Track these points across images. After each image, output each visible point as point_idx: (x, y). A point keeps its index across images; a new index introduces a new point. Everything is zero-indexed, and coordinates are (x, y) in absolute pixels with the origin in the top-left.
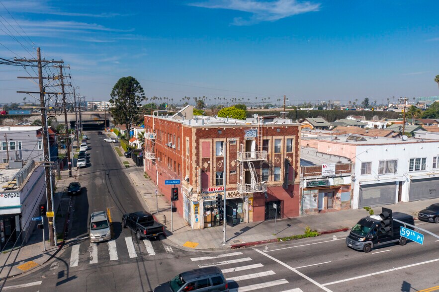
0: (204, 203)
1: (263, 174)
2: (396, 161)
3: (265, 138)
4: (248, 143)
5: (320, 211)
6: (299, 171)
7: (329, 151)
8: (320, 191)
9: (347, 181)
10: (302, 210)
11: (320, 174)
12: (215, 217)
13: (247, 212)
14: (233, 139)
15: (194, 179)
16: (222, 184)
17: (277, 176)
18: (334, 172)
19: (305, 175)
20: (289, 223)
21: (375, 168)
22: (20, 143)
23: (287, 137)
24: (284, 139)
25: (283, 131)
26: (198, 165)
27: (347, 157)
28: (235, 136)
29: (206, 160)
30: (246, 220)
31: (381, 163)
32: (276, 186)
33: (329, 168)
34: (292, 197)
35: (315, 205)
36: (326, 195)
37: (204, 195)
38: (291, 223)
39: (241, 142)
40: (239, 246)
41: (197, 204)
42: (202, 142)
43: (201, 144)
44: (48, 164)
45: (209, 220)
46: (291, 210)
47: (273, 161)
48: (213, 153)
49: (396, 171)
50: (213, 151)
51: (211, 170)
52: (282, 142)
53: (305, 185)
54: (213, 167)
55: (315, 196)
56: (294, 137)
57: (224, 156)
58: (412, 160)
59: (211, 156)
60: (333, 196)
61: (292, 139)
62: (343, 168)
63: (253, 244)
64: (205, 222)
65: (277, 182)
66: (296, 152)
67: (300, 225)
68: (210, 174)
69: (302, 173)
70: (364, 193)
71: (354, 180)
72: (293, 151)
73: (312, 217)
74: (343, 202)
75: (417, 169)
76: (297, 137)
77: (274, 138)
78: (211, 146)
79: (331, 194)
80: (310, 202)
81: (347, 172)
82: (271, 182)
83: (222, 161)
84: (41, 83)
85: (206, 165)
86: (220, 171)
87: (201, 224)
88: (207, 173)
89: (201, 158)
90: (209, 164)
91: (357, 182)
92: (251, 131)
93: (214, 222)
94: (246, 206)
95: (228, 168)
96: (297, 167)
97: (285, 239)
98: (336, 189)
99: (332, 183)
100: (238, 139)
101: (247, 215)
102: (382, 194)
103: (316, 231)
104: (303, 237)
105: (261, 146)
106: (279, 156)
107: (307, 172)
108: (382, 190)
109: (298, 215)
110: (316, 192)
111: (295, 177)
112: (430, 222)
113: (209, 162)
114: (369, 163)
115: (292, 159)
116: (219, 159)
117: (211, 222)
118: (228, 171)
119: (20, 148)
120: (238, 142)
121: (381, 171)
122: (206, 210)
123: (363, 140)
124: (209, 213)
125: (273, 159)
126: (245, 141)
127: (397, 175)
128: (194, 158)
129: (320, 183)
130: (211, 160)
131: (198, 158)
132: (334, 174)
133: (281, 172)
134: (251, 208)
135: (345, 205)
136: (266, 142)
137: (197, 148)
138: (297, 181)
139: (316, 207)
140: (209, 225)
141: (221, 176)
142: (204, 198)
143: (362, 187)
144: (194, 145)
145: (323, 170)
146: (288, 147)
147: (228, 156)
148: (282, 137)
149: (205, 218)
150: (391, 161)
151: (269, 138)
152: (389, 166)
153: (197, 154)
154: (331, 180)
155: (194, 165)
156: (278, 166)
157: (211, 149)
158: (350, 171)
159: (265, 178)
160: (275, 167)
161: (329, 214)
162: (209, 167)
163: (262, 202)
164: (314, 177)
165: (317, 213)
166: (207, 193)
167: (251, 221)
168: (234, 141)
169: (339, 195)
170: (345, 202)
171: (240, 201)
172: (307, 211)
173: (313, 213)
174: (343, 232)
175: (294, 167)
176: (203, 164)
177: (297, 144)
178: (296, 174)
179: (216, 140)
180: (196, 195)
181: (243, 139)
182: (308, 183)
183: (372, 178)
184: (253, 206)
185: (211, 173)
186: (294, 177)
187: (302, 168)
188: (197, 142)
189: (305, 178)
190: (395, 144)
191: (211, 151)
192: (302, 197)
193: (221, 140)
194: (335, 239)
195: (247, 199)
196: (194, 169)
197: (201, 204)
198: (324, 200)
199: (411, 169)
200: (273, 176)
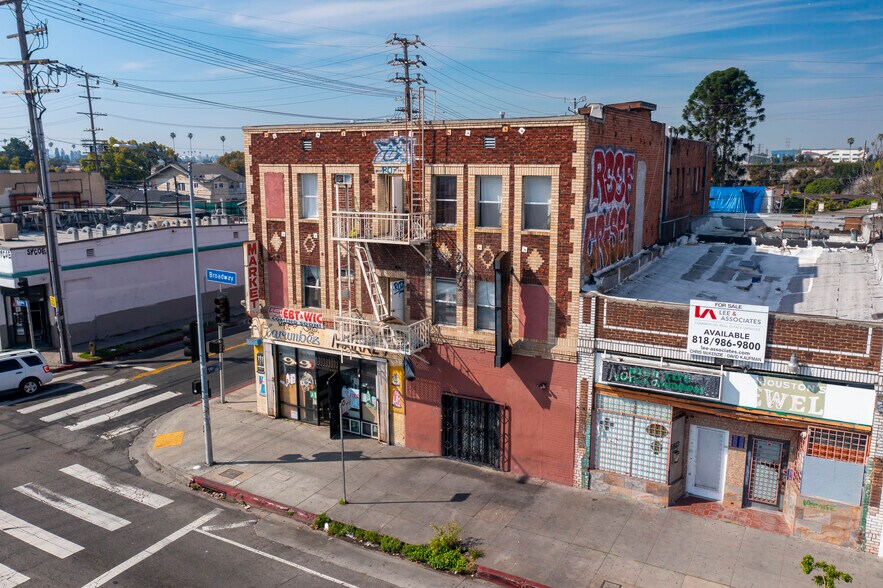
1: (437, 296)
3: (440, 169)
6: (575, 308)
8: (684, 416)
10: (587, 468)
12: (309, 396)
14: (341, 169)
16: (317, 304)
18: (757, 346)
19: (600, 333)
23: (523, 170)
24: (512, 178)
25: (507, 144)
28: (347, 160)
29: (276, 226)
30: (381, 431)
32: (478, 349)
33: (730, 328)
35: (653, 469)
36: (736, 443)
40: (210, 488)
42: (266, 174)
43: (262, 178)
45: (291, 398)
46: (540, 453)
47: (471, 258)
48: (291, 208)
50: (291, 201)
51: (289, 258)
54: (293, 251)
55: (655, 430)
56: (553, 171)
57: (320, 220)
59: (288, 215)
62: (825, 339)
64: (281, 403)
65: (484, 336)
66: (564, 233)
68: (287, 270)
69: (586, 320)
72: (552, 228)
74: (810, 503)
77: (474, 170)
78: (287, 187)
79: (771, 448)
80: (631, 446)
81: (842, 363)
82: (463, 330)
83: (315, 235)
85: (276, 242)
86: (311, 265)
87: (269, 401)
88: (280, 264)
89: (264, 219)
90: (283, 239)
92: (395, 143)
94: (380, 389)
96: (564, 296)
97: (342, 530)
98: (783, 431)
100: (355, 169)
106: (492, 240)
107: (613, 320)
109: (566, 480)
110: (662, 414)
111: (558, 333)
113: (283, 234)
115: (546, 260)
116: (308, 228)
117: (299, 407)
120: (357, 178)
122: (283, 368)
124: (291, 379)
125: (471, 248)
126: (376, 178)
128: (251, 217)
129: (672, 380)
130: (288, 227)
131: (258, 219)
132: (760, 354)
134: (399, 400)
135: (824, 517)
136: (444, 185)
137: (256, 190)
138: (562, 347)
139: (660, 476)
140: (293, 414)
142: (276, 334)
144: (249, 180)
145: (696, 326)
147: (330, 220)
149: (280, 390)
151: (455, 170)
153: (257, 208)
154: (737, 380)
155: (252, 237)
156: (487, 277)
157: (287, 196)
158: (869, 363)
160: (479, 279)
162: (283, 246)
164: (649, 350)
165: (657, 503)
166: (282, 323)
167: (400, 441)
168: (347, 176)
170: (826, 507)
172: (610, 479)
173: (634, 496)
175: (553, 290)
176: (269, 236)
177: (566, 198)
178: (562, 322)
180: (257, 321)
181: (371, 170)
182: (613, 368)
184: (406, 398)
185: (289, 267)
186: (552, 332)
187: (587, 301)
188: (255, 172)
189: (603, 345)
191: (287, 201)
193: (311, 169)
195: (383, 369)
197: (269, 350)
200: (471, 311)
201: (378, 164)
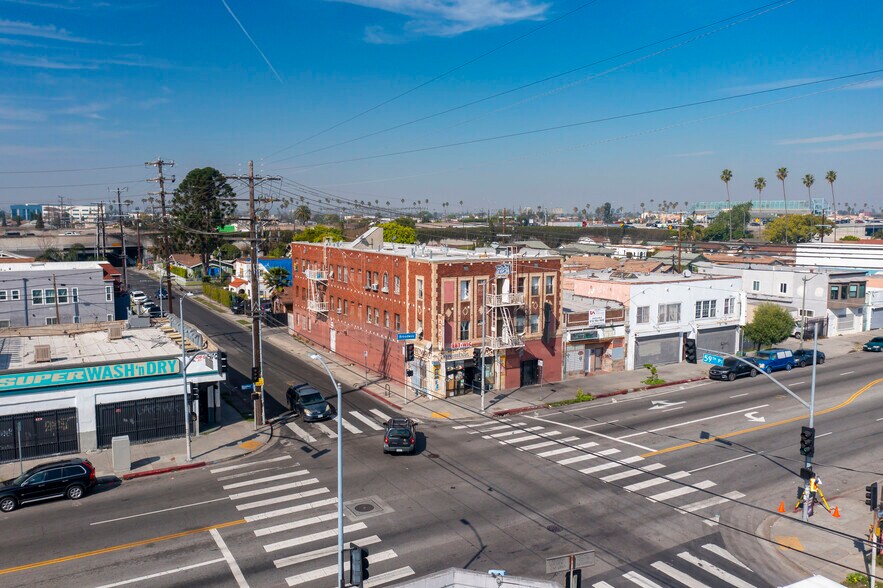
0: (447, 364)
2: (679, 305)
3: (520, 276)
4: (500, 282)
5: (586, 374)
6: (561, 319)
7: (591, 293)
8: (587, 346)
9: (619, 332)
10: (565, 372)
11: (587, 324)
12: (459, 382)
13: (498, 375)
14: (481, 278)
15: (433, 331)
16: (467, 338)
17: (534, 327)
18: (604, 320)
19: (568, 325)
20: (553, 388)
21: (654, 314)
22: (75, 291)
23: (546, 274)
24: (543, 277)
25: (541, 265)
26: (439, 312)
27: (618, 300)
28: (484, 274)
29: (449, 306)
30: (497, 386)
31: (661, 307)
32: (533, 340)
33: (598, 316)
34: (553, 355)
35: (580, 366)
36: (593, 352)
37: (447, 353)
38: (554, 388)
39: (491, 282)
40: (502, 414)
41: (437, 366)
42: (445, 282)
43: (443, 285)
44: (258, 314)
45: (451, 387)
46: (552, 373)
47: (530, 307)
48: (457, 296)
49: (679, 318)
50: (457, 293)
51: (455, 319)
52: (540, 280)
53: (569, 338)
54: (457, 316)
55: (581, 353)
56: (555, 274)
57: (470, 300)
58: (698, 303)
59: (455, 300)
60: (602, 354)
61: (552, 277)
62: (615, 315)
63: (518, 411)
64: (448, 390)
65: (535, 335)
66: (558, 294)
67: (566, 389)
68: (453, 325)
69: (564, 322)
70: (641, 348)
71: (628, 332)
72: (554, 293)
73: (578, 380)
74: (614, 362)
75: (705, 316)
76: (559, 274)
77: (532, 275)
78: (455, 287)
79: (599, 351)
80: (575, 361)
81: (619, 320)
82: (527, 334)
83: (469, 307)
84: (252, 206)
85: (449, 313)
86: (466, 321)
87: (442, 392)
88: (451, 323)
89: (443, 303)
90: (453, 311)
91: (632, 334)
92: (503, 266)
93: (457, 390)
94: (497, 367)
95: (476, 316)
96: (558, 315)
97: (555, 405)
98: (606, 343)
99: (602, 335)
100: (487, 277)
101: (498, 379)
102: (662, 350)
103: (589, 394)
104: (576, 401)
105: (516, 287)
106: (537, 300)
107: (571, 320)
108: (662, 343)
109: (560, 379)
110: (582, 347)
111: (557, 328)
112: (724, 380)
113: (452, 309)
114: (647, 308)
115: (553, 303)
116: (465, 304)
117: (454, 390)
118: (476, 321)
119: (75, 300)
120: (488, 281)
121: (661, 319)
122: (448, 373)
123: (633, 277)
124: (451, 377)
125: (530, 303)
126: (495, 281)
127: (680, 324)
128: (434, 303)
129: (587, 335)
130: (455, 305)
131: (439, 304)
132: (604, 322)
133: (539, 321)
134: (503, 370)
135: (617, 364)
136: (521, 281)
137: (439, 290)
138: (559, 332)
139: (582, 368)
140: (452, 394)
141: (467, 328)
142: (446, 357)
143: (639, 340)
144: (434, 285)
145: (591, 317)
146: (547, 287)
147: (476, 300)
148: (540, 274)
149: (447, 384)
150: (674, 305)
151: (525, 275)
152: (671, 312)
153: (439, 299)
154: (600, 331)
155: (434, 313)
156: (535, 313)
157: (455, 291)
158: (623, 319)
159: (520, 329)
160: (533, 314)
161: (598, 376)
162: (452, 314)
163: (517, 362)
164: (580, 327)
165: (583, 376)
166: (450, 351)
167: (503, 387)
168: (483, 281)
169: (609, 351)
170: (617, 361)
171: (490, 361)
172: (570, 374)
173: (578, 376)
174: (621, 395)
175: (555, 313)
176: (445, 311)
177: (559, 282)
178: (558, 324)
179: (461, 279)
180: (436, 353)
181: (494, 277)
182: (573, 336)
183: (650, 328)
184: (506, 368)
185: (455, 324)
186: (555, 328)
187: (565, 315)
188: (439, 281)
189: (569, 329)
190: (678, 282)
191: (455, 294)
192: (565, 355)
193: (467, 279)
194: (615, 401)
195: (498, 359)
196: (433, 318)
197: (443, 365)
198: (591, 359)
199: (698, 315)
200: (530, 327)
201: (498, 275)
